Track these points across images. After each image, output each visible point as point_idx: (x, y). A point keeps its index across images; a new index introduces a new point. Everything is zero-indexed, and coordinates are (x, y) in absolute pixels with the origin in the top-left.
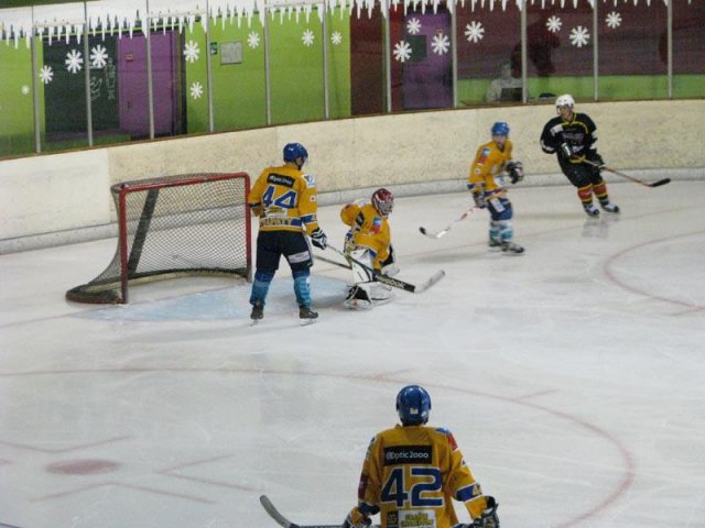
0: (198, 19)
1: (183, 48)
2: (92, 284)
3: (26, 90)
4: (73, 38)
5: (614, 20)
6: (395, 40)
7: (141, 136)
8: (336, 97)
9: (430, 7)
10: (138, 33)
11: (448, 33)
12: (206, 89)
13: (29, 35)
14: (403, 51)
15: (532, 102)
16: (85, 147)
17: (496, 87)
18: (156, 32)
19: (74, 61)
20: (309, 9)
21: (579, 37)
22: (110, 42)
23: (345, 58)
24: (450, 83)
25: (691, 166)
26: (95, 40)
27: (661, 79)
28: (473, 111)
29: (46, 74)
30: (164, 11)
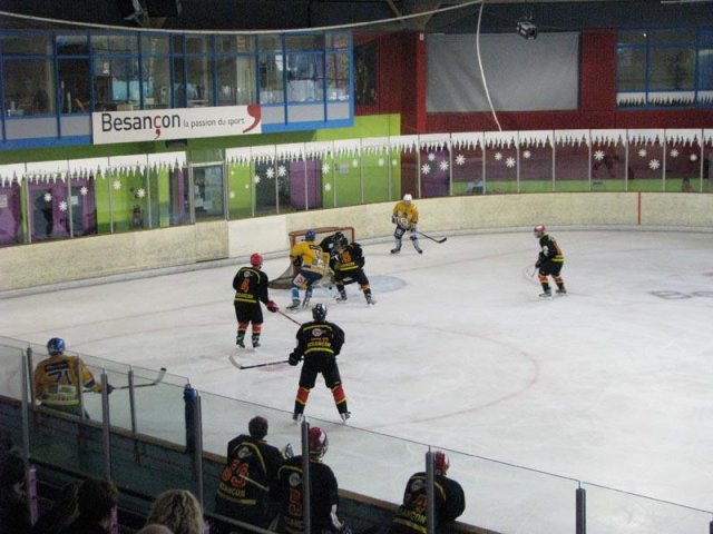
0: (329, 153)
1: (321, 167)
2: (279, 279)
3: (247, 186)
4: (270, 162)
5: (527, 154)
6: (422, 164)
7: (301, 209)
8: (393, 189)
9: (439, 148)
10: (300, 159)
11: (448, 160)
12: (333, 188)
13: (249, 160)
14: (426, 169)
15: (488, 193)
16: (275, 213)
17: (471, 185)
18: (309, 159)
19: (270, 173)
20: (381, 149)
21: (510, 162)
22: (287, 164)
23: (399, 171)
24: (448, 184)
25: (563, 224)
26: (280, 163)
27: (549, 183)
28: (459, 198)
29: (257, 179)
30: (312, 148)
